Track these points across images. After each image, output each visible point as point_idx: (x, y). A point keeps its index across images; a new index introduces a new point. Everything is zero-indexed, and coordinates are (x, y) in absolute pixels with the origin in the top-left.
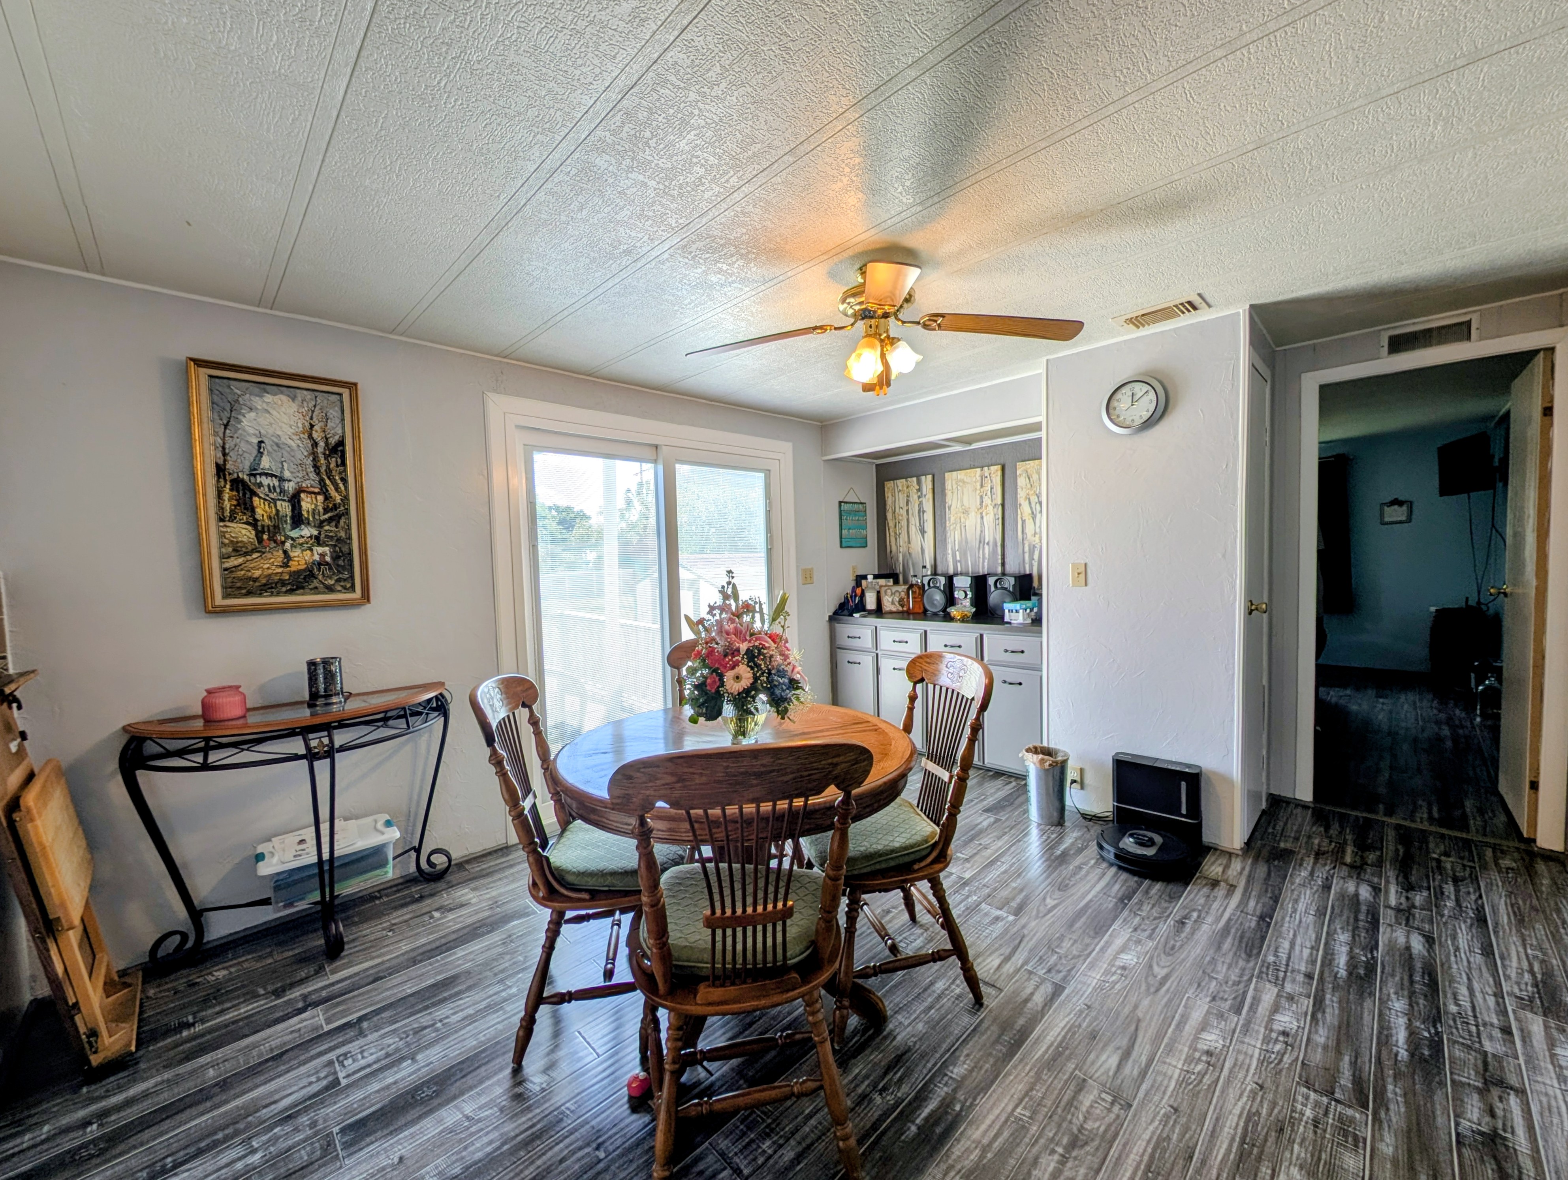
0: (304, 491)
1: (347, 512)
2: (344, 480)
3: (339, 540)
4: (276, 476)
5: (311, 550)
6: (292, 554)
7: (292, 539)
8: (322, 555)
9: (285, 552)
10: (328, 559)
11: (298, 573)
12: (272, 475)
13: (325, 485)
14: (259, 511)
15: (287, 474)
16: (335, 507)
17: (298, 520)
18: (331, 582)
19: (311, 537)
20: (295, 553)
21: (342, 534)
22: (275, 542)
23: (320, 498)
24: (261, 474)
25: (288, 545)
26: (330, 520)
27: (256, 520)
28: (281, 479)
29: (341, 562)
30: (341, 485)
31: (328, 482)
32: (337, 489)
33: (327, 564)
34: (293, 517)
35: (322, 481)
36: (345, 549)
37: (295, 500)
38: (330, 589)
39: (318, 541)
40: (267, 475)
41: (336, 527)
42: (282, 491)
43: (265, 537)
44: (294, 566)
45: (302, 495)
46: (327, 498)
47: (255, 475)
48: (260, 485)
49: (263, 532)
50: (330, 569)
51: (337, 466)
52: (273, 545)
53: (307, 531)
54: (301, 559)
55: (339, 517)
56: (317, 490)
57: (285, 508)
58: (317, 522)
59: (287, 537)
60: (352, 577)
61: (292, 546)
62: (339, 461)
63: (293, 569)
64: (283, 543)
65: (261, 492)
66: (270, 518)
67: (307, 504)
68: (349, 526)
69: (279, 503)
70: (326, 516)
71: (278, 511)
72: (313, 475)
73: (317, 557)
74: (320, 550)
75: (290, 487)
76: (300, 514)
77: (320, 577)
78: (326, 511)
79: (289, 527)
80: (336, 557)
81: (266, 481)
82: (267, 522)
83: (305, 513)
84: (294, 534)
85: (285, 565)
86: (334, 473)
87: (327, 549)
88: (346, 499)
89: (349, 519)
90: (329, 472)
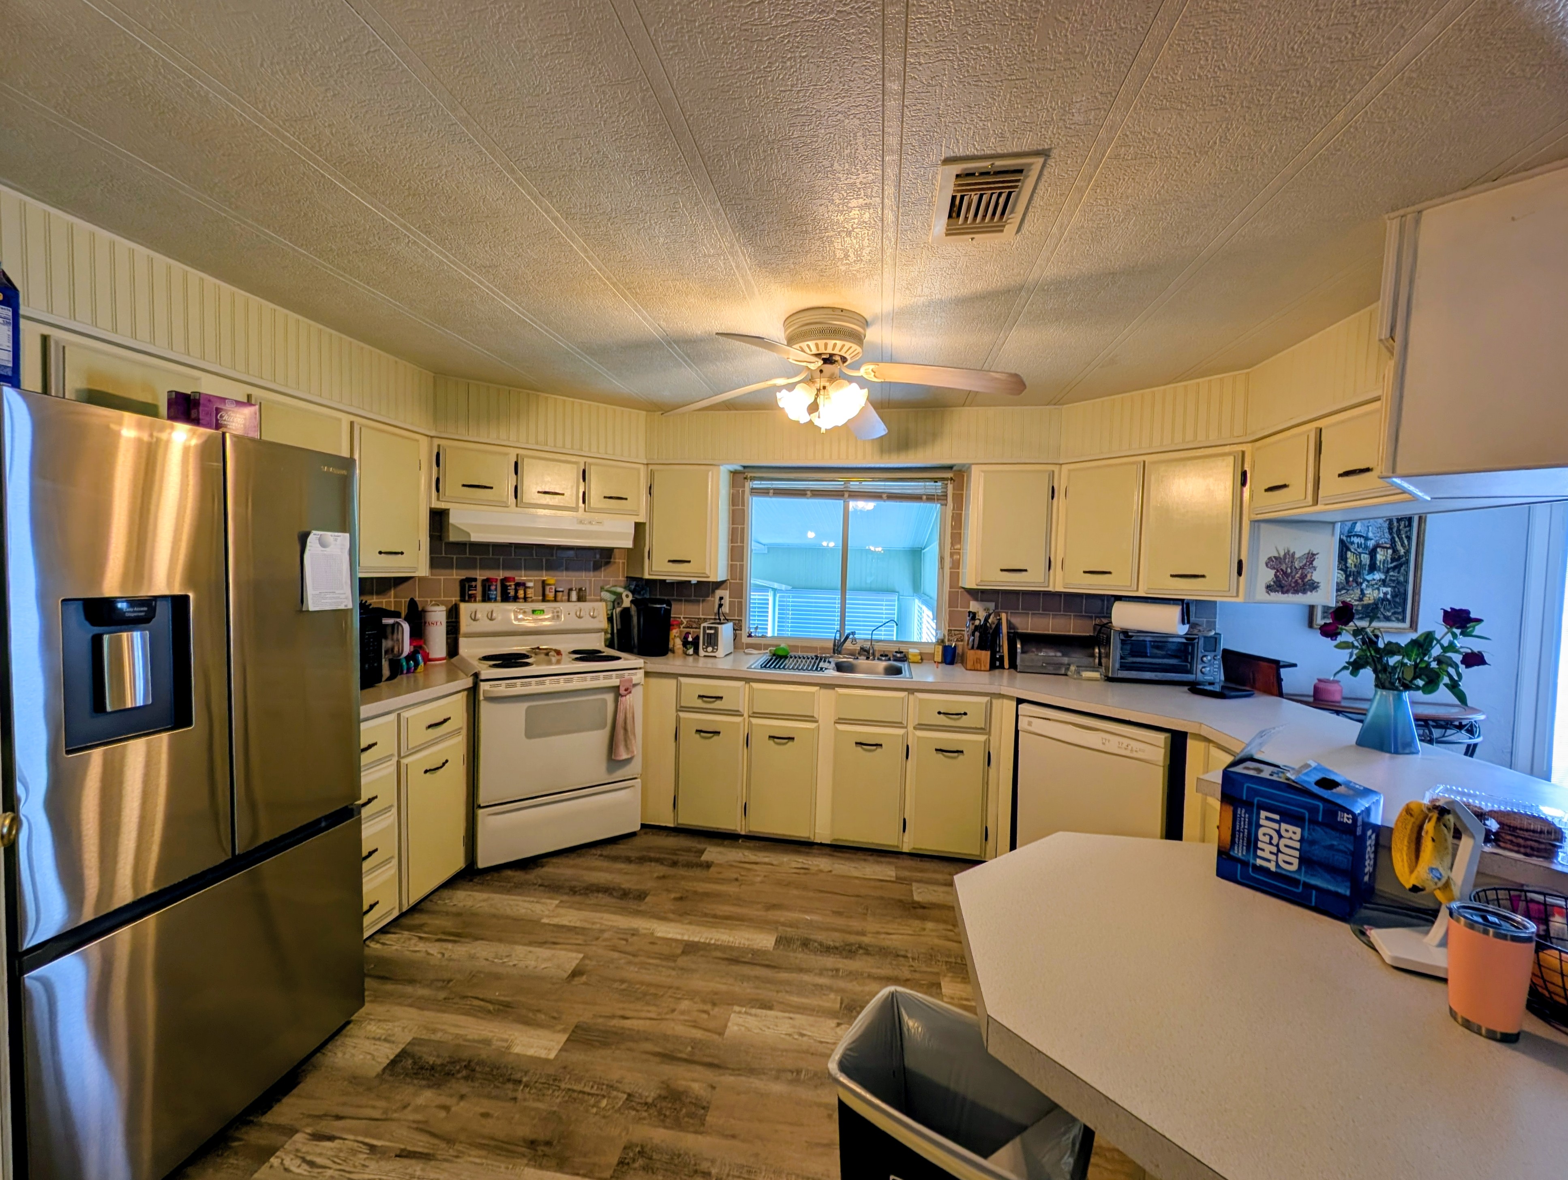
0: (1380, 547)
1: (1407, 562)
2: (1409, 538)
3: (1399, 583)
4: (1363, 537)
5: (1378, 589)
6: (1366, 592)
7: (1368, 581)
8: (1385, 594)
9: (1362, 590)
10: (1389, 597)
11: (1368, 605)
12: (1361, 536)
13: (1395, 542)
14: (1350, 561)
15: (1370, 535)
16: (1400, 557)
17: (1373, 568)
18: (1389, 614)
19: (1380, 580)
20: (1368, 591)
21: (1402, 579)
22: (1357, 583)
23: (1390, 551)
24: (1354, 536)
25: (1364, 586)
26: (1394, 568)
27: (1347, 567)
28: (1367, 539)
29: (1397, 600)
30: (1406, 542)
31: (1397, 539)
32: (1403, 545)
33: (1388, 600)
34: (1370, 566)
35: (1393, 539)
36: (1402, 590)
37: (1373, 553)
38: (1387, 619)
39: (1384, 582)
40: (1358, 536)
41: (1399, 573)
42: (1366, 547)
43: (1351, 579)
44: (1366, 601)
45: (1379, 550)
46: (1395, 551)
47: (1350, 537)
48: (1352, 543)
49: (1350, 576)
50: (1390, 604)
51: (1405, 527)
52: (1354, 585)
53: (1378, 576)
54: (1372, 595)
55: (1401, 565)
56: (1388, 546)
57: (1366, 559)
58: (1385, 569)
59: (1365, 580)
60: (1404, 611)
61: (1367, 586)
62: (1407, 523)
63: (1365, 602)
64: (1361, 584)
65: (1352, 548)
66: (1355, 566)
67: (1380, 556)
68: (1407, 572)
69: (1362, 555)
70: (1392, 565)
71: (1361, 561)
72: (1387, 535)
73: (1381, 595)
74: (1385, 589)
75: (1371, 544)
76: (1375, 564)
77: (1382, 610)
78: (1393, 560)
79: (1366, 572)
80: (1394, 596)
81: (1356, 540)
82: (1353, 569)
83: (1378, 563)
84: (1369, 577)
85: (1361, 600)
86: (1402, 532)
87: (1389, 589)
88: (1408, 552)
89: (1408, 567)
90: (1399, 531)
